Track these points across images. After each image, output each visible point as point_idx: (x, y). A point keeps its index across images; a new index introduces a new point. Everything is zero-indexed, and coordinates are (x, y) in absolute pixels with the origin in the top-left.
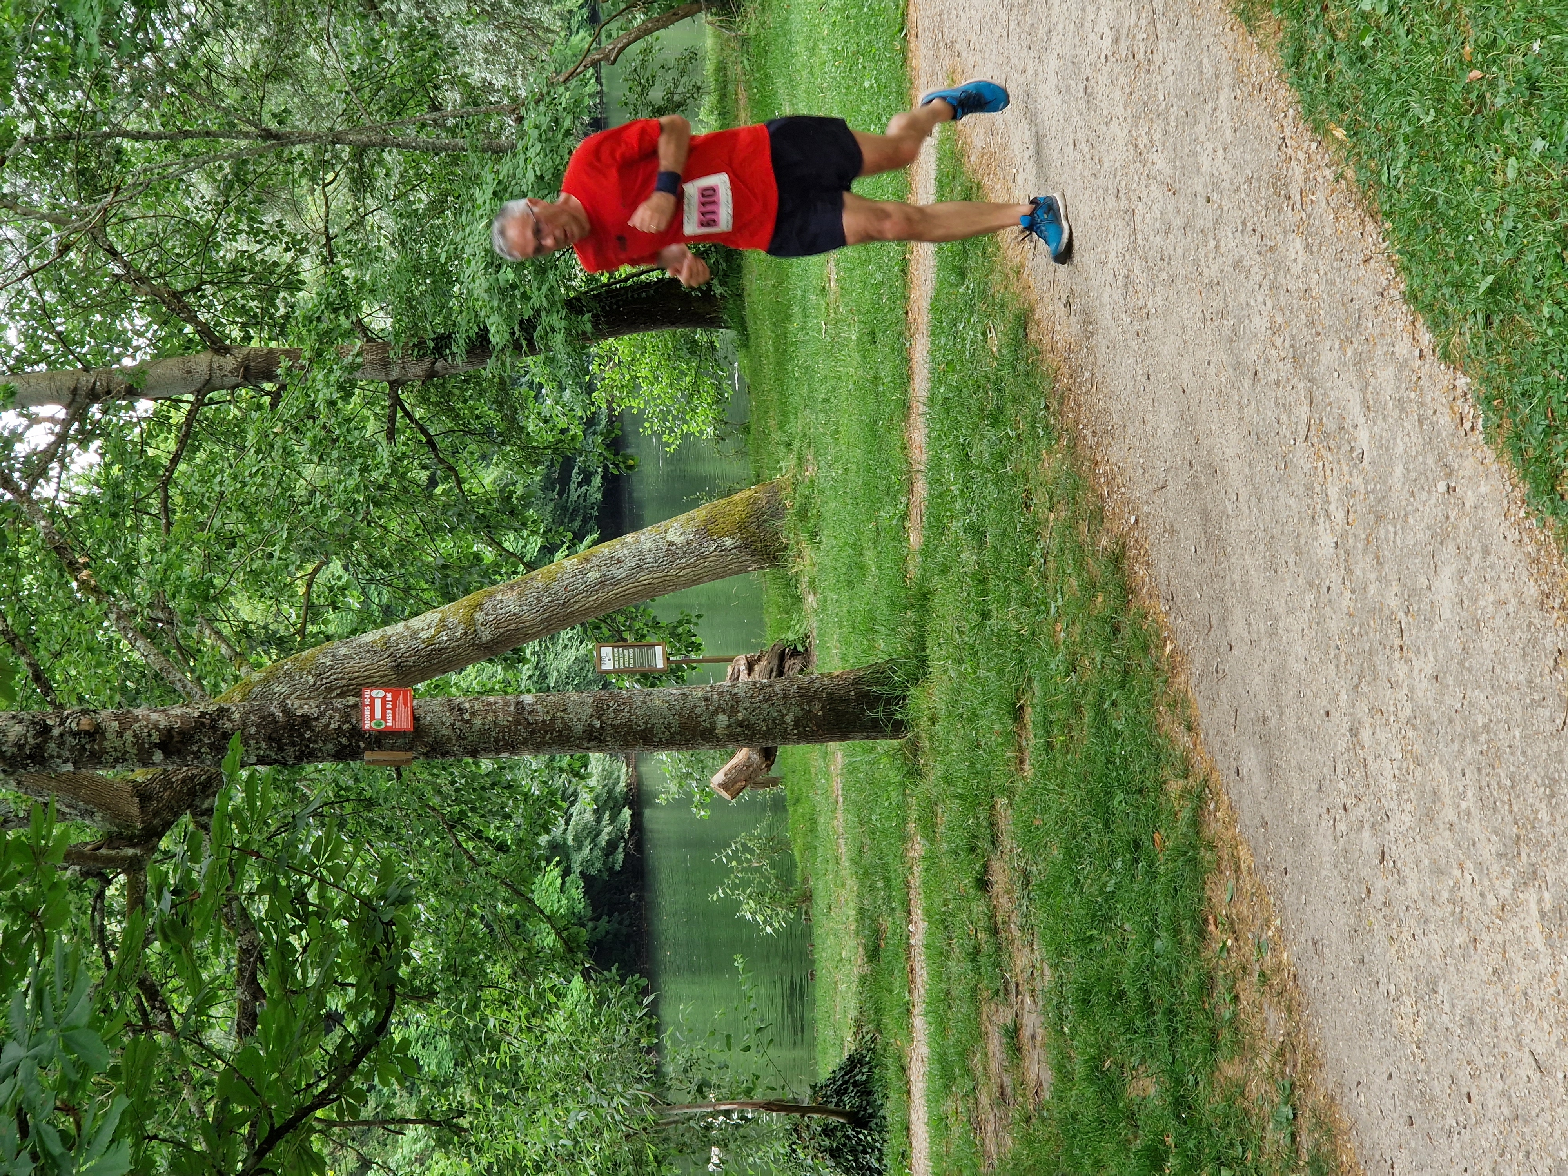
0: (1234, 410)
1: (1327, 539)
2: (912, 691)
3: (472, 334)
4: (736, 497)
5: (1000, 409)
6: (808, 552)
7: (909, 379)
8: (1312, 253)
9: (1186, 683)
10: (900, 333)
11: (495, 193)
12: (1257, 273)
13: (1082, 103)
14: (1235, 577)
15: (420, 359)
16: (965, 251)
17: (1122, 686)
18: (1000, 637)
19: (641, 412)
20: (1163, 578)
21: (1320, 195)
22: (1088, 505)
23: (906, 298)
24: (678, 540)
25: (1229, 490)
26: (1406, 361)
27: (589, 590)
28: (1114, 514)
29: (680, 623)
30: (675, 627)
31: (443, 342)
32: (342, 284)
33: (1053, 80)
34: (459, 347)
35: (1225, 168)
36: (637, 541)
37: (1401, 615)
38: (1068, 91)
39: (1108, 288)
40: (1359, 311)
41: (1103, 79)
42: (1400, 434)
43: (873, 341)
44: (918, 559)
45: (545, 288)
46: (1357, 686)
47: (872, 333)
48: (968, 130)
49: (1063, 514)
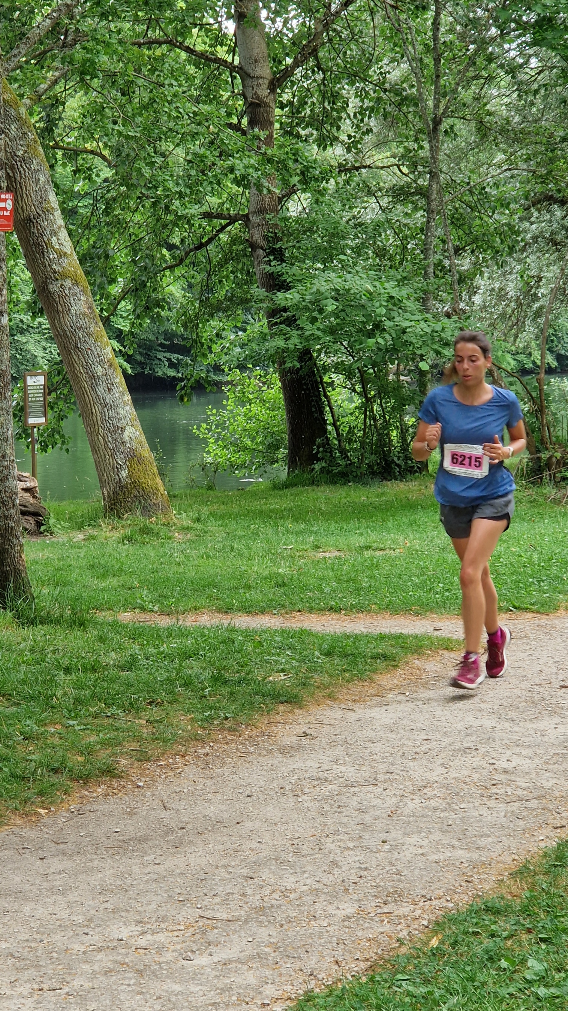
0: (224, 862)
1: (124, 933)
2: (10, 614)
3: (285, 277)
4: (158, 480)
5: (226, 683)
6: (116, 535)
7: (249, 613)
8: (343, 921)
9: (15, 825)
10: (283, 606)
11: (392, 297)
12: (328, 879)
13: (458, 745)
14: (96, 862)
15: (265, 237)
16: (346, 656)
17: (13, 775)
18: (51, 682)
19: (224, 407)
20: (96, 807)
21: (387, 927)
22: (152, 749)
23: (311, 611)
24: (126, 435)
25: (163, 858)
26: (260, 993)
27: (87, 367)
28: (145, 769)
29: (62, 436)
30: (59, 433)
31: (279, 255)
32: (323, 179)
33: (476, 723)
34: (275, 267)
35: (408, 855)
36: (125, 404)
37: (66, 989)
38: (468, 735)
39: (318, 765)
40: (299, 957)
41: (477, 761)
42: (204, 988)
43: (278, 585)
44: (110, 619)
45: (319, 333)
46: (12, 955)
47: (284, 585)
48: (438, 658)
49: (145, 731)
